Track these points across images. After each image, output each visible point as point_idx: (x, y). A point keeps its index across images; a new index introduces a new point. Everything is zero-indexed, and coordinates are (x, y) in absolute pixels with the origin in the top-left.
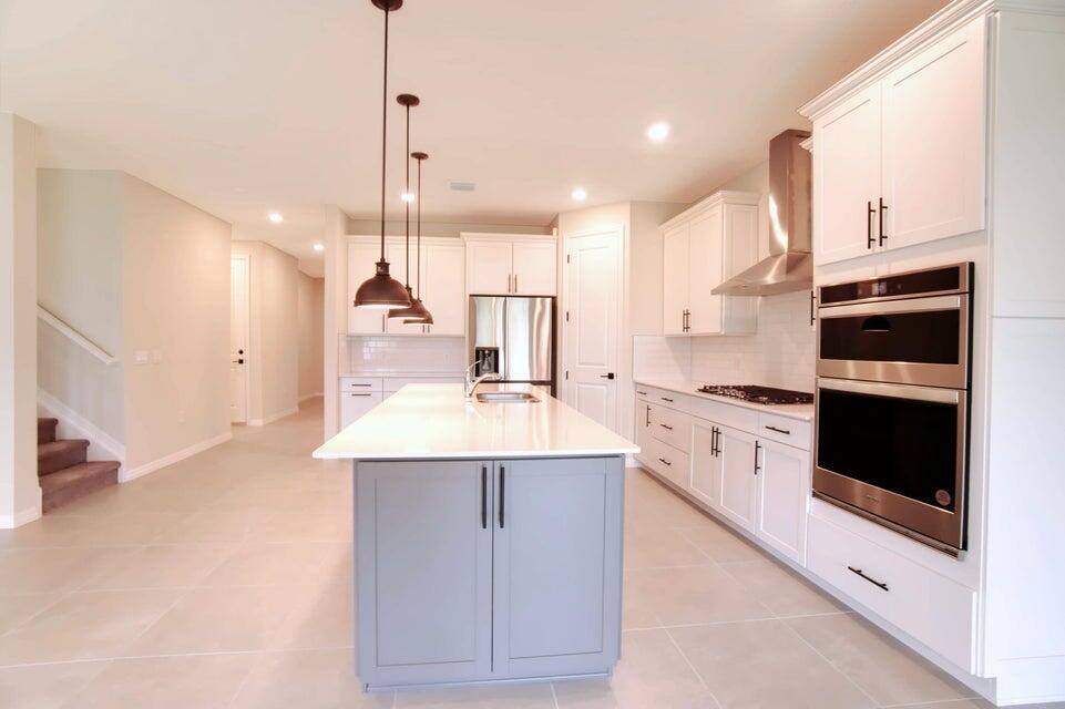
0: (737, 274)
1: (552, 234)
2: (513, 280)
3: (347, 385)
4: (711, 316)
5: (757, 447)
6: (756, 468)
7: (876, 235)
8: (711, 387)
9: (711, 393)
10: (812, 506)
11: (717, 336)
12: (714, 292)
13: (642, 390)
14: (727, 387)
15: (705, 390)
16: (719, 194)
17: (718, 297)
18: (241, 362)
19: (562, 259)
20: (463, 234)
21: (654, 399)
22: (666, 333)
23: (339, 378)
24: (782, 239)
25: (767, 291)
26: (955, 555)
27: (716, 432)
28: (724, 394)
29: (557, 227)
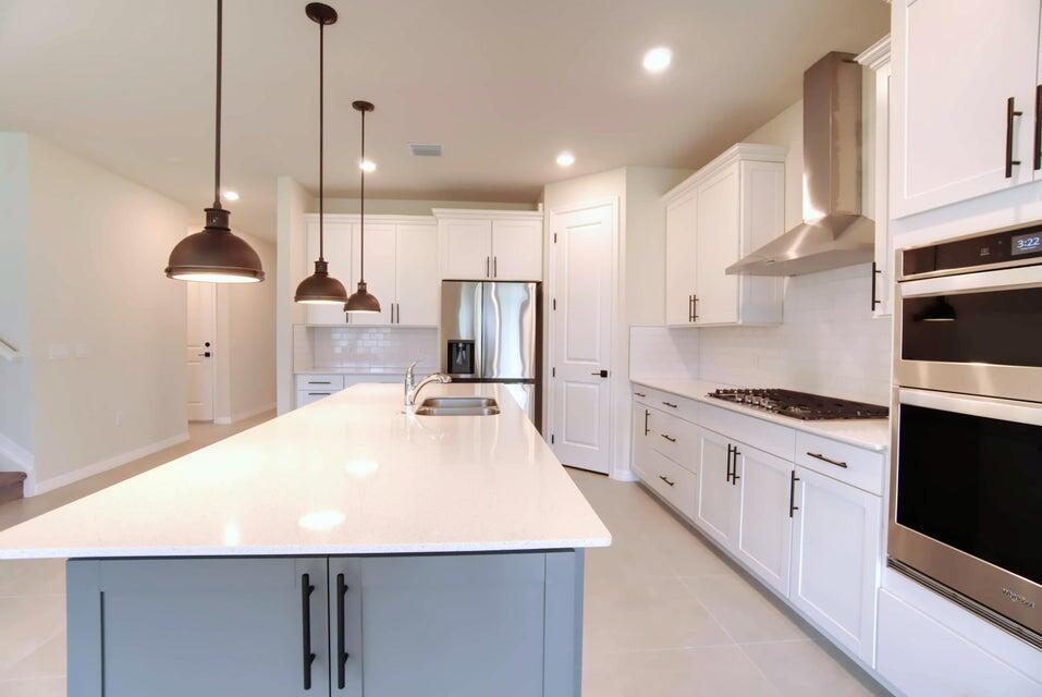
0: (758, 247)
1: (536, 209)
2: (491, 263)
3: (303, 383)
4: (724, 301)
5: (793, 479)
6: (792, 508)
8: (725, 391)
9: (725, 399)
10: (884, 578)
11: (732, 327)
12: (729, 271)
13: (640, 391)
14: (747, 392)
15: (717, 395)
16: (736, 148)
17: (734, 277)
18: (207, 355)
19: (550, 238)
20: (434, 210)
21: (654, 403)
22: (669, 323)
23: (294, 375)
27: (733, 452)
28: (743, 401)
29: (542, 201)
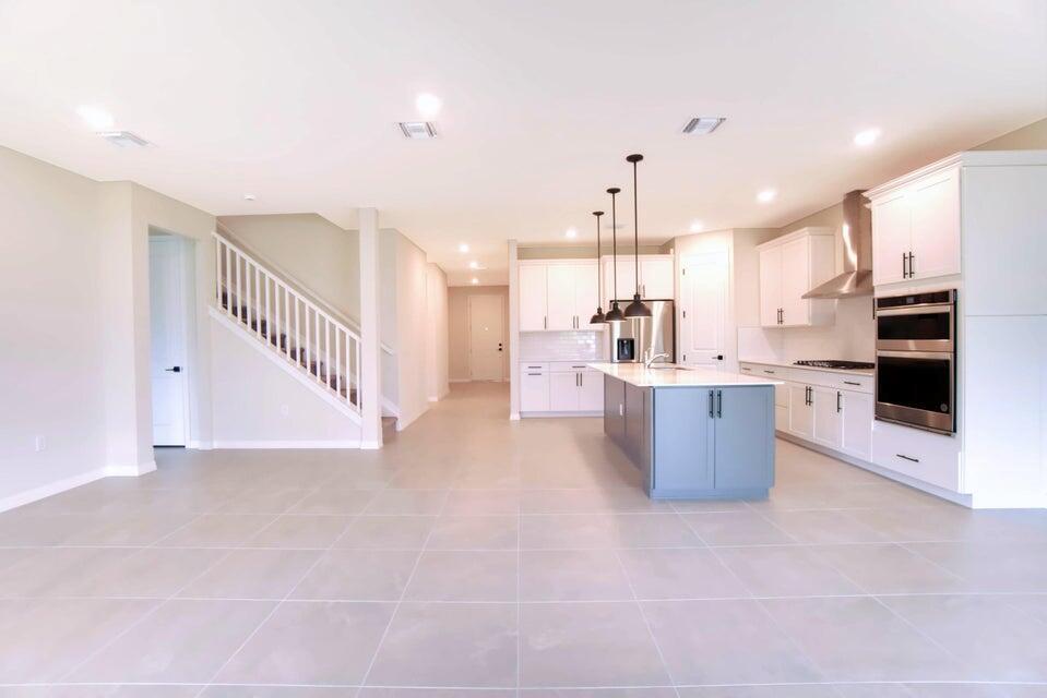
0: (820, 284)
1: (668, 253)
2: (642, 289)
3: (525, 368)
4: (800, 312)
5: (839, 395)
6: (839, 408)
7: (908, 271)
8: (803, 361)
9: (803, 365)
10: (874, 425)
11: (805, 327)
12: (804, 297)
13: (746, 366)
14: (815, 361)
15: (799, 363)
16: (805, 229)
17: (806, 300)
19: (679, 272)
20: (601, 256)
21: (757, 372)
22: (763, 325)
23: (519, 363)
24: (853, 258)
25: (843, 297)
26: (949, 435)
27: (809, 390)
28: (813, 365)
29: (673, 247)
